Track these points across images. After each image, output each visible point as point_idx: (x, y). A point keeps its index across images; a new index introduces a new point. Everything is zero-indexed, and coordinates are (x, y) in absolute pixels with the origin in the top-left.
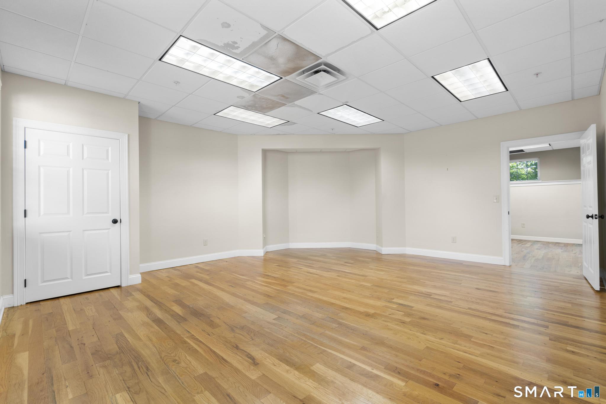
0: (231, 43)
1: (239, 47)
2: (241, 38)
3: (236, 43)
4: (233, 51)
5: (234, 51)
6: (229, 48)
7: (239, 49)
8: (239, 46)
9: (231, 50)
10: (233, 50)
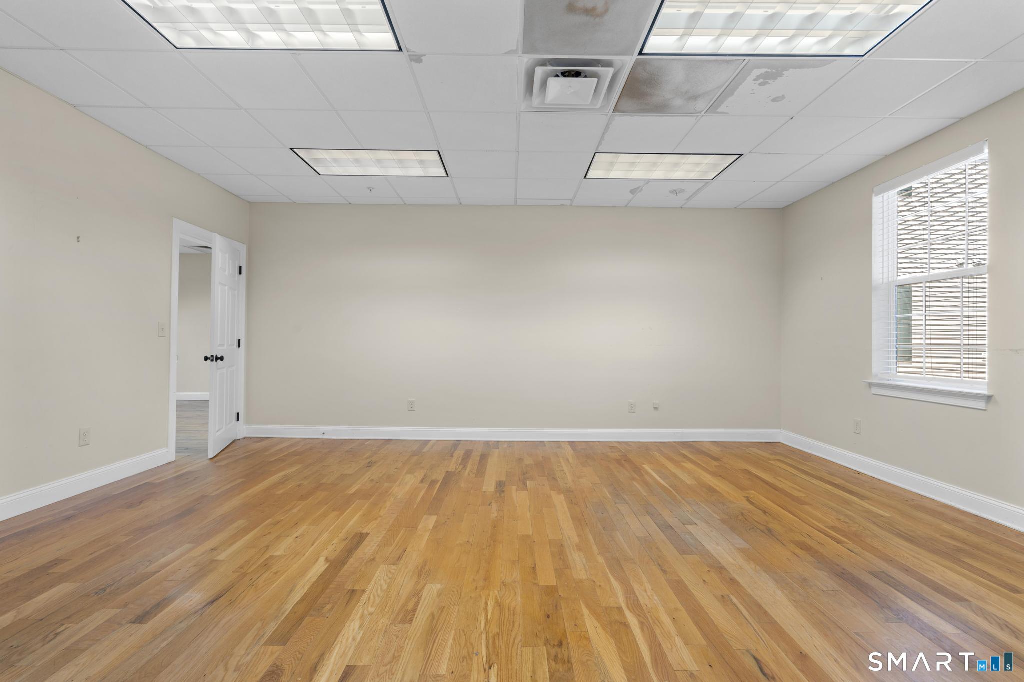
0: (770, 82)
1: (755, 80)
2: (754, 93)
3: (760, 85)
4: (766, 70)
5: (763, 71)
6: (774, 71)
7: (755, 78)
8: (754, 82)
9: (770, 71)
10: (765, 72)
